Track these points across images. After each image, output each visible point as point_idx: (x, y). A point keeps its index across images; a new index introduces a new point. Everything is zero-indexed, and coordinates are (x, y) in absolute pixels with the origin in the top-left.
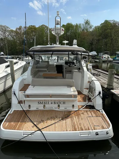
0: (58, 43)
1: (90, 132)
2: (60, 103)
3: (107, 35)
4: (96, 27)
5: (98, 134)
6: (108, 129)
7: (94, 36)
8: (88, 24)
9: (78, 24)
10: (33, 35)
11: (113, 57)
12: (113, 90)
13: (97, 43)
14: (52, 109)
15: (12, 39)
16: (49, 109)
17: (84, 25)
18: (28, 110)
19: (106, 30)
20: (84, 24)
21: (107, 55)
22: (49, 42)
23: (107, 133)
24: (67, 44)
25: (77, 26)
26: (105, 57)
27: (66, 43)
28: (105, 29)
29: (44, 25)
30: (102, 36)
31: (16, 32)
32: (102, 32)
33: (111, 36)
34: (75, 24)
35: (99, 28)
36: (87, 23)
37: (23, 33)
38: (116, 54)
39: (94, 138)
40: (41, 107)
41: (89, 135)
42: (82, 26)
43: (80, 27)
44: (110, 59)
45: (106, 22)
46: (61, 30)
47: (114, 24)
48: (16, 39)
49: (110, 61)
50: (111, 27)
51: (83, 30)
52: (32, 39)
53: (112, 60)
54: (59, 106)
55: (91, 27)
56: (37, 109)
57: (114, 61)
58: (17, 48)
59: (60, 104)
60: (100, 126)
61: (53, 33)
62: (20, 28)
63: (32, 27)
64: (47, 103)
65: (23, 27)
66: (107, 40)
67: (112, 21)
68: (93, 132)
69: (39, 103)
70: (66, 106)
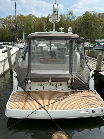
0: (54, 30)
1: (87, 110)
2: (57, 84)
3: (88, 25)
4: (78, 18)
5: (94, 112)
6: (103, 107)
7: (77, 25)
8: (72, 15)
9: (63, 14)
10: (22, 24)
11: (93, 45)
12: (101, 72)
13: (79, 32)
14: (51, 90)
15: (2, 27)
16: (48, 90)
17: (68, 15)
18: (29, 91)
21: (88, 43)
22: (46, 29)
23: (102, 111)
24: (63, 31)
26: (86, 44)
27: (61, 30)
28: (86, 19)
29: (32, 15)
31: (6, 20)
32: (84, 22)
33: (91, 26)
35: (81, 18)
37: (13, 21)
38: (95, 42)
39: (91, 115)
40: (40, 89)
41: (87, 112)
42: (66, 16)
43: (64, 17)
44: (91, 46)
45: (87, 13)
46: (58, 17)
47: (94, 15)
48: (6, 27)
49: (91, 48)
50: (91, 18)
51: (67, 20)
52: (21, 27)
53: (92, 47)
54: (56, 87)
55: (74, 17)
56: (37, 90)
57: (94, 48)
58: (7, 35)
59: (57, 86)
60: (95, 104)
61: (50, 20)
62: (10, 17)
63: (21, 16)
64: (46, 85)
65: (12, 16)
66: (88, 29)
67: (93, 13)
68: (90, 110)
69: (39, 85)
70: (63, 87)
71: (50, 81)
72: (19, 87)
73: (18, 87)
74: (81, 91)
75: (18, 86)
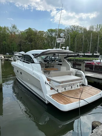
3: (32, 40)
4: (21, 32)
8: (16, 28)
17: (12, 29)
19: (30, 35)
20: (12, 27)
25: (5, 28)
30: (28, 40)
33: (35, 41)
34: (4, 26)
36: (14, 27)
40: (63, 90)
51: (11, 33)
59: (72, 86)
67: (33, 29)
69: (62, 87)
70: (75, 86)
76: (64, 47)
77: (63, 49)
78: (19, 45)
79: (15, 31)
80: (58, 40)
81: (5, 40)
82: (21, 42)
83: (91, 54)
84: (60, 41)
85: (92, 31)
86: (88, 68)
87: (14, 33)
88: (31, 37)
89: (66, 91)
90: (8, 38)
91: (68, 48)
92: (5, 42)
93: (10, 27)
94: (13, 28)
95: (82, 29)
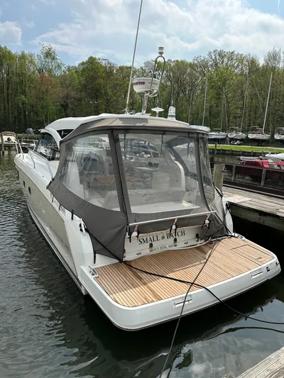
0: (144, 111)
1: (259, 269)
2: (176, 234)
4: (69, 69)
5: (269, 270)
6: (275, 259)
8: (53, 59)
14: (165, 249)
16: (160, 251)
17: (43, 59)
19: (93, 78)
20: (42, 56)
23: (278, 265)
25: (23, 57)
27: (157, 112)
30: (88, 91)
33: (106, 94)
34: (20, 53)
35: (77, 72)
36: (49, 54)
40: (145, 250)
41: (261, 274)
42: (36, 61)
43: (32, 62)
45: (92, 60)
51: (40, 71)
54: (175, 241)
55: (59, 67)
56: (139, 256)
59: (177, 237)
60: (261, 257)
64: (155, 239)
66: (100, 101)
67: (104, 62)
69: (142, 240)
70: (187, 238)
71: (174, 227)
72: (97, 255)
73: (95, 257)
74: (219, 241)
75: (95, 254)
76: (158, 110)
77: (154, 114)
78: (63, 106)
79: (52, 66)
80: (137, 84)
81: (24, 93)
82: (67, 97)
83: (266, 137)
84: (142, 86)
85: (273, 69)
86: (247, 178)
87: (50, 71)
88: (96, 82)
89: (154, 256)
90: (32, 85)
91: (172, 110)
92: (23, 96)
93: (38, 55)
94: (47, 56)
95: (245, 62)
